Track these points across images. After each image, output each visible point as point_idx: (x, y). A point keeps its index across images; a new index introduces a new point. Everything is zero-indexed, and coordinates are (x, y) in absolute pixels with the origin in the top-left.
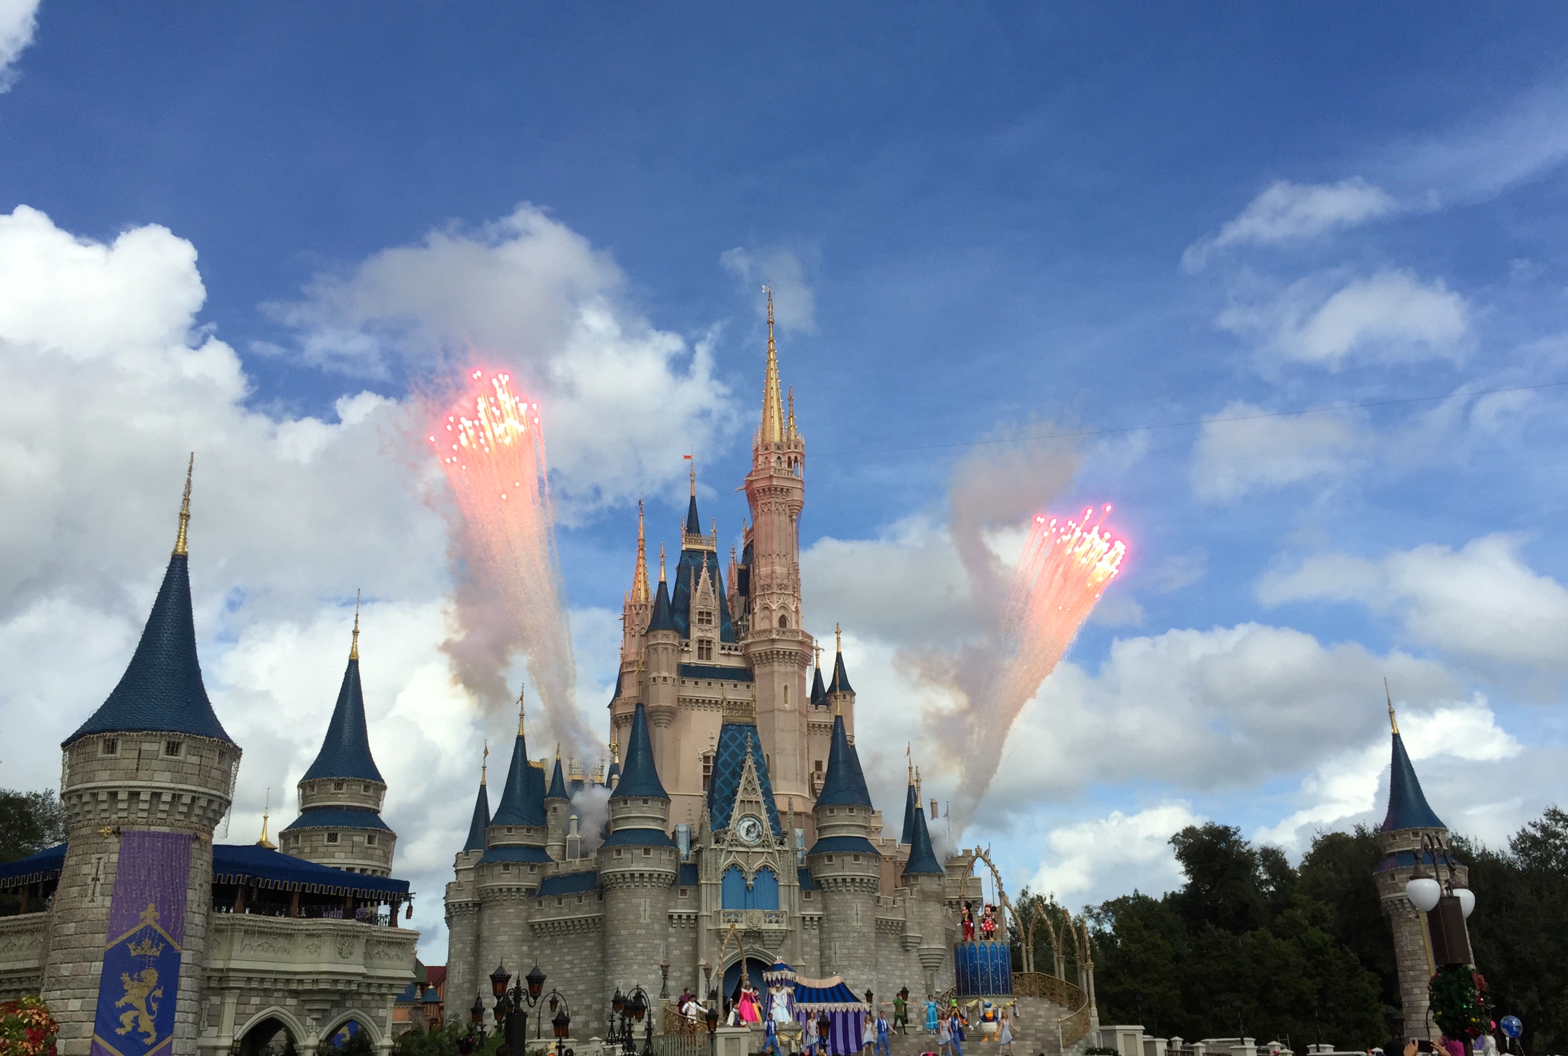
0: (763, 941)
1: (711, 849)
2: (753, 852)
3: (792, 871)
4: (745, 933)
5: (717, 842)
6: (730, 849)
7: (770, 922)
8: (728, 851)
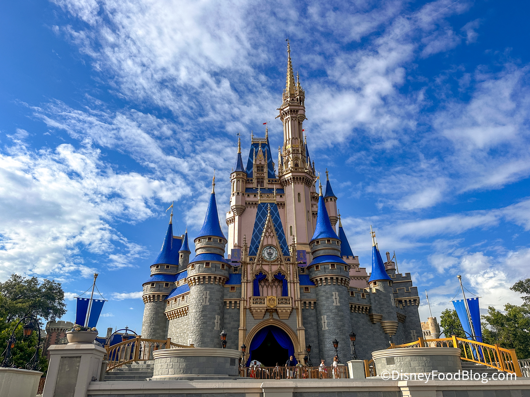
0: (278, 315)
1: (247, 263)
2: (271, 265)
3: (295, 274)
4: (267, 310)
5: (251, 259)
6: (259, 263)
7: (282, 303)
8: (257, 264)
